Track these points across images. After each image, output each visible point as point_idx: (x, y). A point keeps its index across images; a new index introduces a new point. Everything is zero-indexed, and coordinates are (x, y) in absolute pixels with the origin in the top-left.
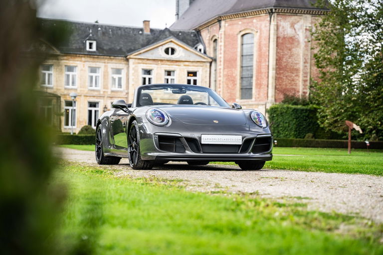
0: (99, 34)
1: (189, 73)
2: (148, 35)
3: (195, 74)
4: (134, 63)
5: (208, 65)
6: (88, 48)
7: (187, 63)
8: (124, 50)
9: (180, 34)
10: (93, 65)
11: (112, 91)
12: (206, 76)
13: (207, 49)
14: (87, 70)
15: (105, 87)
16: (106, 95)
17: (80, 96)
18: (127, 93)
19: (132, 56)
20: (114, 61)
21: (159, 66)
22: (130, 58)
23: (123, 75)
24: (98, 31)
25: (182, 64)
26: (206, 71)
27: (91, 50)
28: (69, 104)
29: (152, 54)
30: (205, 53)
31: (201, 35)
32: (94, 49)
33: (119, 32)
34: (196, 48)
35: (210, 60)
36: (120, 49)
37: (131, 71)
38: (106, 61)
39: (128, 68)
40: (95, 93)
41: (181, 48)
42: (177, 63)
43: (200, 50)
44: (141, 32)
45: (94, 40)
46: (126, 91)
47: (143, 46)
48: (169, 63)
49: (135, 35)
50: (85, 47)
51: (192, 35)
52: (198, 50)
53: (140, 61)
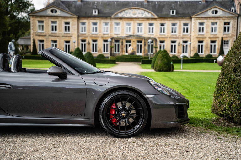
0: (178, 6)
1: (225, 24)
2: (204, 4)
3: (228, 23)
4: (194, 20)
5: (236, 18)
6: (171, 14)
7: (224, 18)
8: (190, 13)
9: (222, 2)
10: (174, 22)
11: (183, 35)
12: (235, 25)
13: (237, 9)
14: (170, 24)
15: (179, 33)
16: (180, 37)
17: (167, 38)
18: (191, 36)
19: (193, 16)
20: (184, 20)
21: (208, 20)
22: (192, 17)
23: (189, 27)
24: (177, 4)
25: (221, 19)
26: (235, 22)
27: (173, 14)
28: (162, 42)
29: (204, 14)
30: (235, 11)
31: (234, 2)
32: (175, 14)
33: (189, 4)
34: (230, 9)
35: (237, 15)
36: (188, 13)
37: (193, 24)
38: (180, 19)
39: (191, 22)
40: (174, 36)
41: (221, 11)
42: (218, 19)
43: (233, 10)
44: (200, 3)
45: (175, 9)
46: (190, 34)
47: (201, 10)
48: (214, 19)
49: (197, 4)
50: (170, 13)
51: (229, 2)
52: (231, 10)
53: (198, 19)
